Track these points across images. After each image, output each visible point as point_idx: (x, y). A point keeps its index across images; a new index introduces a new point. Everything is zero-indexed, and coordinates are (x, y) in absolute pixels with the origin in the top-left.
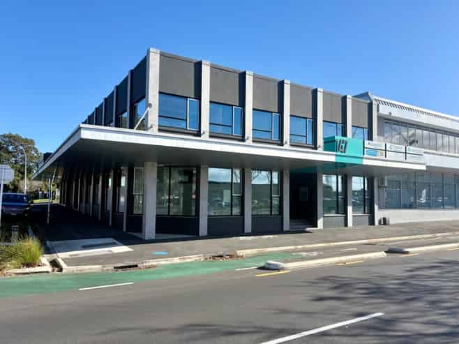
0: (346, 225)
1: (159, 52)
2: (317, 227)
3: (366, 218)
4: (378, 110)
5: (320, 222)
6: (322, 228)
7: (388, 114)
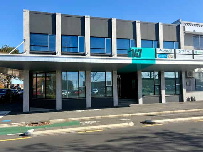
0: (161, 101)
1: (29, 11)
2: (138, 103)
3: (177, 98)
4: (184, 30)
5: (141, 101)
6: (142, 103)
7: (192, 31)
